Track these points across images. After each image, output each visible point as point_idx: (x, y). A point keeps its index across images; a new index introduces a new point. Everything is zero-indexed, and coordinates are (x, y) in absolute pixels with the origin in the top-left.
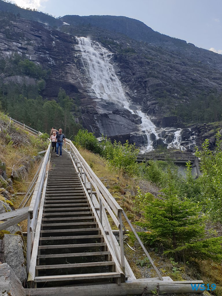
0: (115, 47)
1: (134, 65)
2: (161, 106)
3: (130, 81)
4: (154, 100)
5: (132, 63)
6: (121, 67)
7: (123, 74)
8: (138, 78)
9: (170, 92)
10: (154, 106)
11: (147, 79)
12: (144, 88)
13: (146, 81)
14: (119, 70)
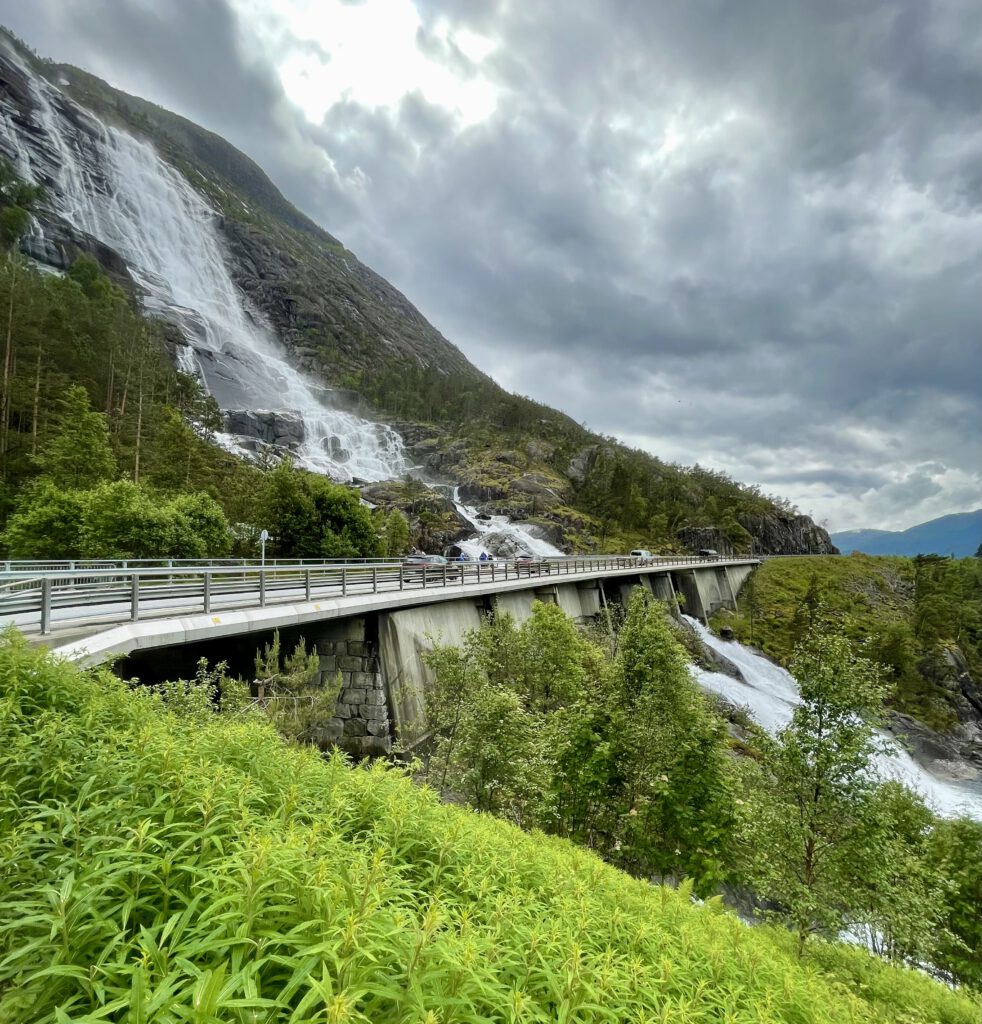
0: (217, 198)
1: (264, 257)
2: (323, 364)
3: (253, 288)
4: (309, 346)
5: (258, 251)
6: (234, 250)
7: (236, 266)
8: (273, 289)
9: (337, 337)
10: (309, 358)
11: (292, 297)
12: (284, 312)
13: (290, 301)
14: (230, 255)
